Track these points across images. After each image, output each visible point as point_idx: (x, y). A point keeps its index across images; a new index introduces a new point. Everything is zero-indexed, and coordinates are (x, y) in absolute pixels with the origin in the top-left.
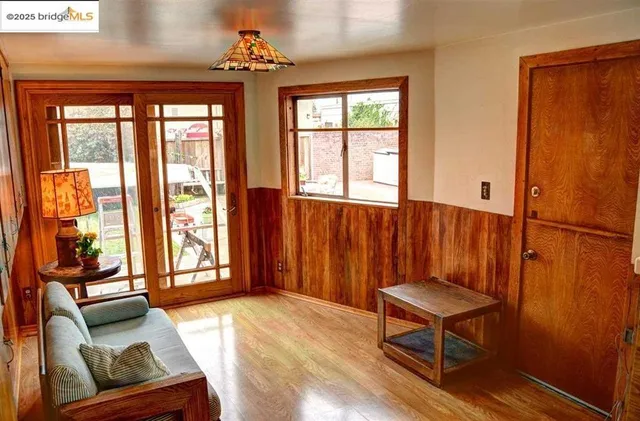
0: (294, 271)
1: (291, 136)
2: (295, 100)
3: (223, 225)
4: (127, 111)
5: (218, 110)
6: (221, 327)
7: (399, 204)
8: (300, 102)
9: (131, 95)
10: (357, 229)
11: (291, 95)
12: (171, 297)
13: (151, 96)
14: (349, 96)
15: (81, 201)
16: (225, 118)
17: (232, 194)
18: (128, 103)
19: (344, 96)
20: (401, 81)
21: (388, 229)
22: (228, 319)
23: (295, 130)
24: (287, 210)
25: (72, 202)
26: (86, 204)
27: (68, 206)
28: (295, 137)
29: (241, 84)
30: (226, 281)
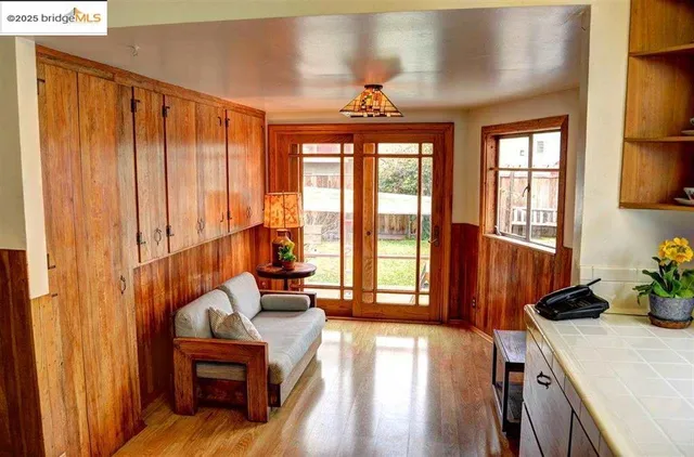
0: (482, 309)
1: (490, 175)
2: (497, 139)
3: (425, 259)
4: (350, 148)
5: (428, 148)
6: (416, 350)
7: (557, 249)
8: (502, 141)
9: (352, 135)
10: (526, 274)
11: (494, 134)
12: (371, 311)
13: (368, 137)
14: (535, 135)
15: (287, 217)
16: (435, 156)
17: (436, 227)
18: (350, 142)
19: (530, 135)
20: (563, 120)
21: (547, 275)
22: (423, 343)
23: (496, 168)
24: (482, 246)
25: (281, 217)
26: (291, 220)
27: (277, 220)
28: (496, 175)
29: (453, 124)
30: (423, 307)
